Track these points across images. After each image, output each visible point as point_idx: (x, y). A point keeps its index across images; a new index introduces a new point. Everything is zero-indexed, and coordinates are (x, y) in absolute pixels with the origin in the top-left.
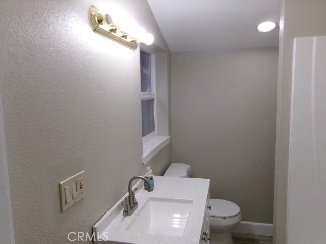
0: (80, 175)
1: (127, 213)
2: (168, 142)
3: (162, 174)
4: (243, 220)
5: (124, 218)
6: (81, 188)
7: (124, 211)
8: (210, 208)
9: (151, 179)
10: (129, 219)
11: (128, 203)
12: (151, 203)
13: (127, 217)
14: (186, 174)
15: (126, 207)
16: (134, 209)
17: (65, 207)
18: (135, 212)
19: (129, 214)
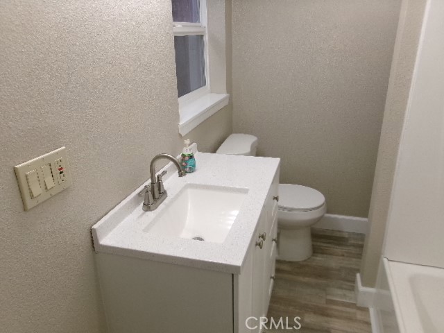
0: (57, 153)
1: (148, 207)
2: (226, 103)
3: (214, 151)
4: (328, 212)
5: (143, 214)
6: (61, 173)
7: (144, 204)
8: (276, 198)
9: (191, 157)
10: (151, 214)
11: (150, 193)
12: (189, 191)
13: (148, 213)
14: (248, 150)
15: (147, 198)
16: (159, 201)
17: (30, 203)
18: (162, 206)
19: (151, 208)
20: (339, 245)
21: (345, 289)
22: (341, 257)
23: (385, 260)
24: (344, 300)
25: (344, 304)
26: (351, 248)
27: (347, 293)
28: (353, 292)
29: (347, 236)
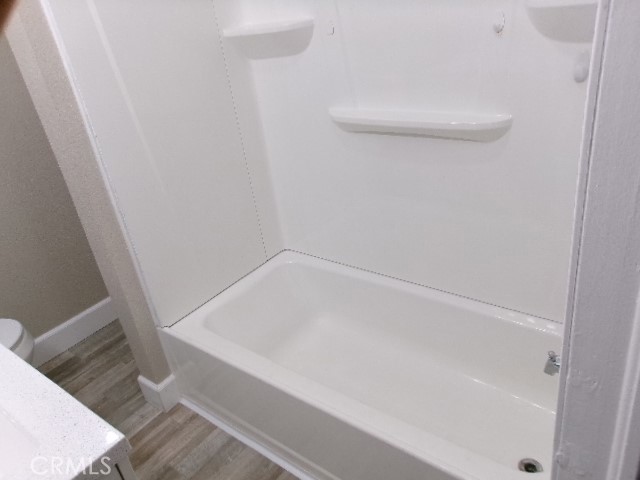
20: (74, 372)
21: (137, 409)
22: (91, 384)
23: (166, 330)
24: (148, 422)
25: (153, 426)
26: (93, 363)
27: (142, 411)
28: (147, 404)
29: (72, 355)
